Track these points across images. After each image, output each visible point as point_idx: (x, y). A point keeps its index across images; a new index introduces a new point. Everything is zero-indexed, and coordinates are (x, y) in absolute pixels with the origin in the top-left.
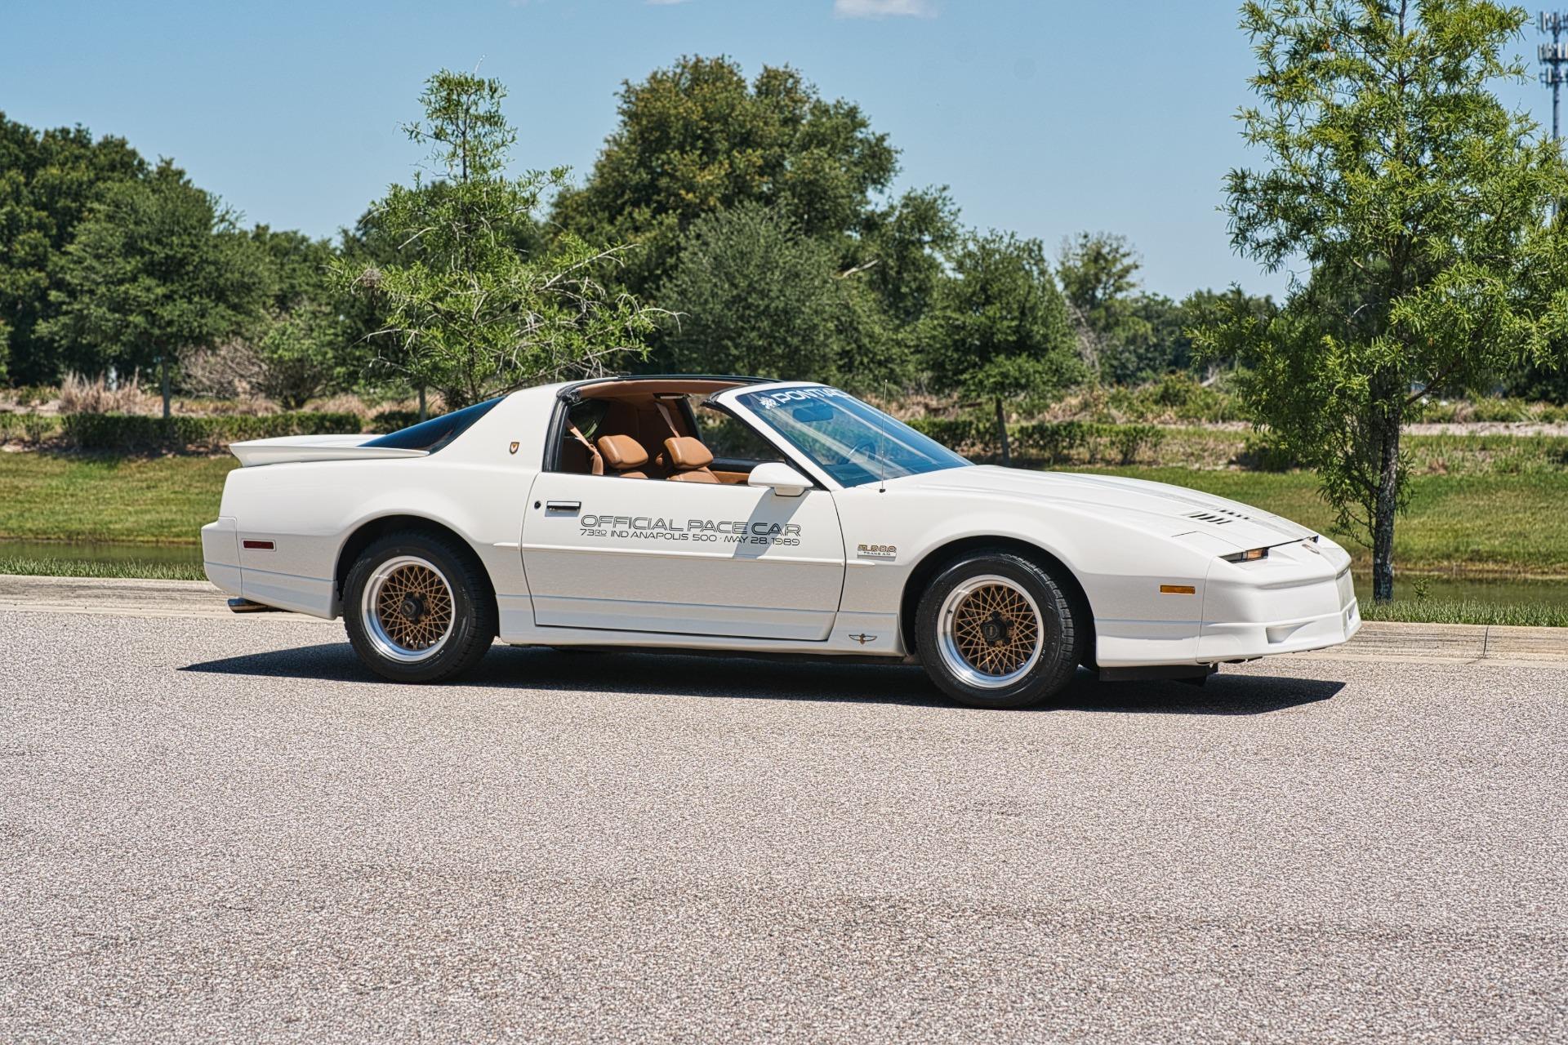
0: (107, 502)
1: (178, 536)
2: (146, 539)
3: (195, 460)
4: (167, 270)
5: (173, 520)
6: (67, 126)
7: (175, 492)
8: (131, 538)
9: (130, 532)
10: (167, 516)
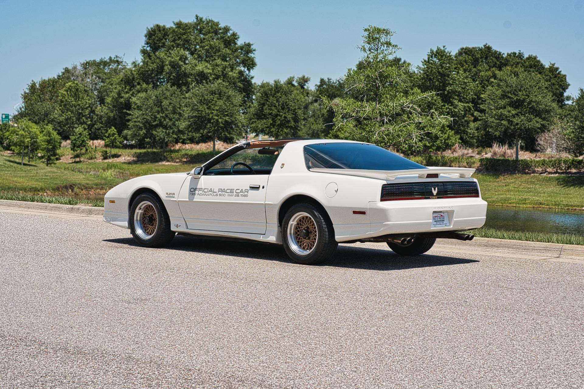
0: (489, 190)
1: (510, 203)
2: (499, 204)
3: (525, 175)
4: (517, 104)
5: (510, 198)
6: (515, 51)
7: (515, 188)
8: (493, 204)
9: (494, 201)
10: (509, 196)
